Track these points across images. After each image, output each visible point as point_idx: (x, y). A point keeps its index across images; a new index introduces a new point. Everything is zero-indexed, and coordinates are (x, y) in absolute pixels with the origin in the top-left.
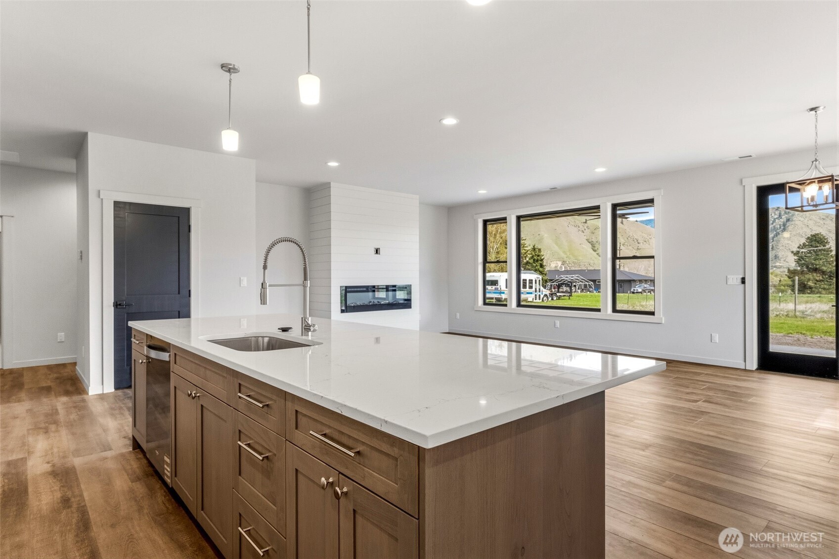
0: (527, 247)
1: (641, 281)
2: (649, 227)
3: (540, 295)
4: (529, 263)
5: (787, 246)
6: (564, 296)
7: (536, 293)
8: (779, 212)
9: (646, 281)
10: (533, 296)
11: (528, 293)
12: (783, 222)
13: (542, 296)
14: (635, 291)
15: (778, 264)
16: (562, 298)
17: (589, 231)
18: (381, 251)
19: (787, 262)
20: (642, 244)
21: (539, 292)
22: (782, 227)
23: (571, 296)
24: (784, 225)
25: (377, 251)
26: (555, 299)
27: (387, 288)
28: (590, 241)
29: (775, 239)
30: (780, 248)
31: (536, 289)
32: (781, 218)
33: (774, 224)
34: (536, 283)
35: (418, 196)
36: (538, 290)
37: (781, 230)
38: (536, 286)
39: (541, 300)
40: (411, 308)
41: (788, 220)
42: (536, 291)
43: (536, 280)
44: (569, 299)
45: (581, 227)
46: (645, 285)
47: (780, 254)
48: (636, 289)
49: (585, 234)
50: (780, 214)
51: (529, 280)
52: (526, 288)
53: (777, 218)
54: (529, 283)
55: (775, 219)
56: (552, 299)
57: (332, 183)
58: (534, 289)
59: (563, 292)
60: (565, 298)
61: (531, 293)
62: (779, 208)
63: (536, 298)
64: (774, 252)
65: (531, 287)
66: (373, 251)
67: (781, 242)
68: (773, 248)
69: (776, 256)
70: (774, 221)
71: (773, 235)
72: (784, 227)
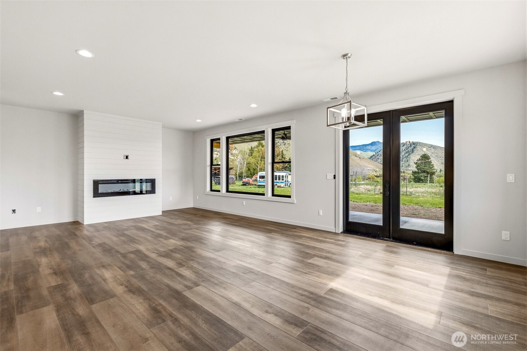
0: (286, 159)
3: (287, 184)
4: (287, 167)
5: (414, 160)
7: (286, 183)
10: (284, 184)
11: (281, 183)
13: (289, 184)
15: (410, 169)
18: (130, 157)
21: (287, 182)
24: (413, 150)
25: (127, 157)
29: (408, 157)
30: (411, 161)
31: (285, 180)
32: (411, 147)
33: (408, 150)
34: (285, 177)
36: (286, 181)
37: (411, 152)
38: (285, 179)
39: (288, 186)
40: (155, 193)
41: (414, 148)
42: (285, 182)
43: (285, 176)
47: (411, 164)
50: (411, 144)
51: (282, 176)
52: (280, 180)
53: (409, 147)
54: (282, 177)
57: (85, 111)
58: (284, 181)
61: (283, 183)
62: (410, 142)
63: (285, 185)
64: (408, 163)
65: (283, 180)
67: (411, 158)
68: (407, 161)
69: (409, 165)
70: (408, 148)
71: (407, 155)
72: (413, 151)
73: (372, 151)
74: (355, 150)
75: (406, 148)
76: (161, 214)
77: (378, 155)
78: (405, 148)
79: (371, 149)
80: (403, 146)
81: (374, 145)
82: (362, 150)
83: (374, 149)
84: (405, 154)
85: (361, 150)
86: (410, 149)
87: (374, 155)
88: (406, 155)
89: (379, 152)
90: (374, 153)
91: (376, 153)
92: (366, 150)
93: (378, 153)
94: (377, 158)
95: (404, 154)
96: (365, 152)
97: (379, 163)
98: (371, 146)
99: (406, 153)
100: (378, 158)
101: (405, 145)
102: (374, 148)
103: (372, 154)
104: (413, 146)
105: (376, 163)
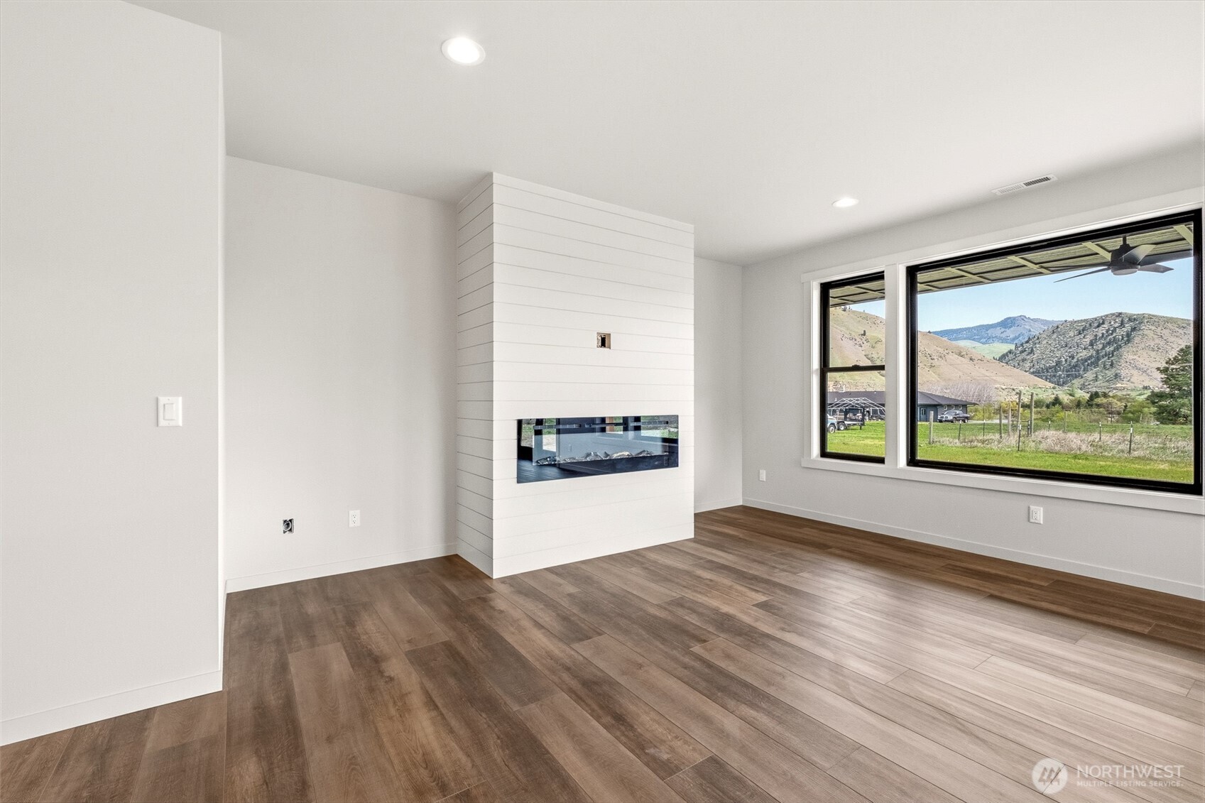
1: (950, 406)
2: (945, 339)
5: (1132, 362)
6: (854, 425)
8: (1120, 319)
9: (957, 406)
12: (1127, 332)
14: (944, 419)
15: (1119, 385)
16: (852, 427)
17: (869, 344)
18: (613, 341)
19: (1132, 383)
20: (936, 360)
22: (1125, 339)
23: (863, 424)
24: (1128, 335)
25: (604, 342)
26: (842, 429)
27: (625, 423)
28: (869, 356)
29: (1115, 353)
30: (1123, 365)
32: (1124, 327)
33: (1114, 335)
35: (691, 227)
37: (1123, 342)
40: (677, 466)
41: (1134, 329)
44: (861, 429)
45: (858, 340)
46: (958, 412)
47: (1123, 373)
48: (944, 416)
49: (863, 348)
50: (1122, 321)
53: (1118, 327)
55: (1115, 328)
56: (839, 429)
57: (495, 175)
59: (851, 420)
60: (855, 427)
62: (1120, 314)
64: (1114, 370)
66: (595, 341)
67: (1124, 357)
68: (1112, 365)
69: (1117, 376)
70: (1114, 330)
71: (1112, 349)
72: (1129, 338)
73: (1004, 341)
74: (956, 339)
75: (1107, 331)
76: (693, 536)
77: (1022, 352)
78: (1104, 332)
79: (1003, 336)
80: (1098, 326)
81: (1011, 327)
82: (979, 340)
83: (1012, 336)
84: (1103, 348)
85: (974, 340)
86: (1120, 333)
87: (1010, 352)
88: (1109, 349)
89: (1027, 342)
90: (1012, 347)
91: (1017, 347)
92: (988, 340)
93: (1022, 345)
94: (1020, 358)
95: (1101, 346)
96: (983, 343)
97: (1026, 371)
98: (1003, 330)
99: (1109, 343)
100: (1024, 360)
101: (1103, 323)
102: (1011, 333)
103: (1005, 348)
104: (1128, 327)
105: (1018, 370)
